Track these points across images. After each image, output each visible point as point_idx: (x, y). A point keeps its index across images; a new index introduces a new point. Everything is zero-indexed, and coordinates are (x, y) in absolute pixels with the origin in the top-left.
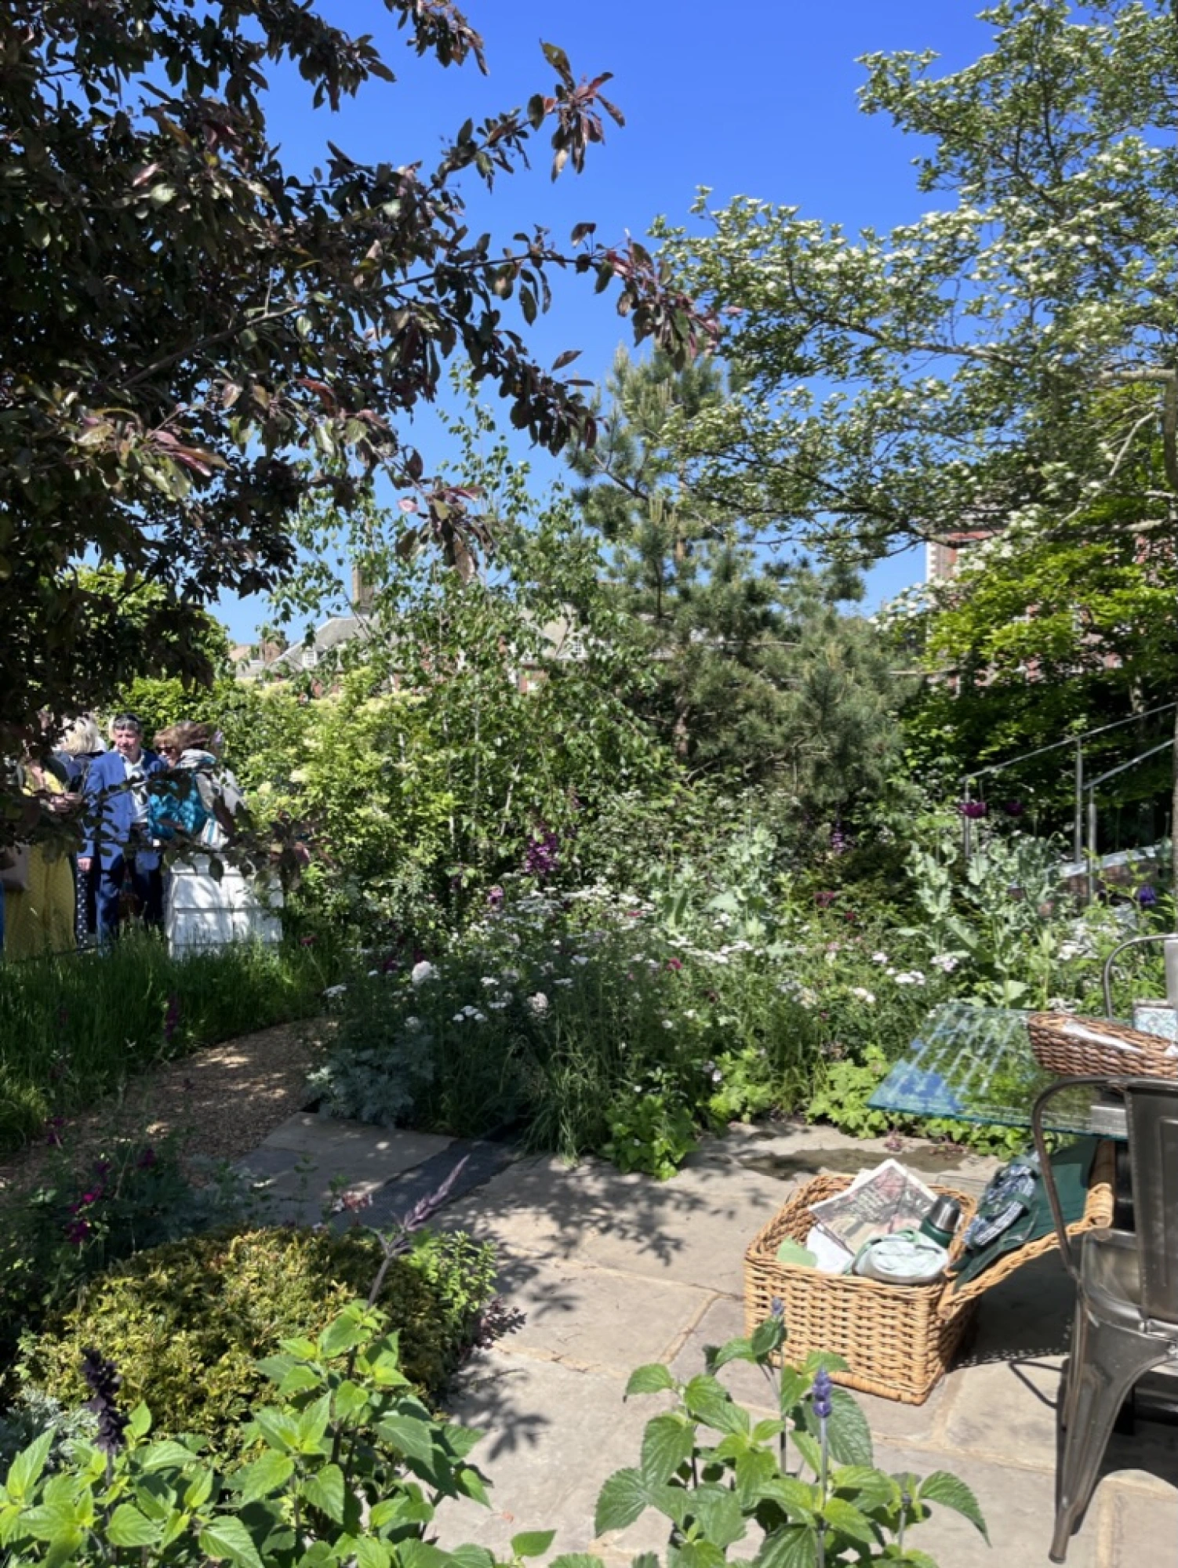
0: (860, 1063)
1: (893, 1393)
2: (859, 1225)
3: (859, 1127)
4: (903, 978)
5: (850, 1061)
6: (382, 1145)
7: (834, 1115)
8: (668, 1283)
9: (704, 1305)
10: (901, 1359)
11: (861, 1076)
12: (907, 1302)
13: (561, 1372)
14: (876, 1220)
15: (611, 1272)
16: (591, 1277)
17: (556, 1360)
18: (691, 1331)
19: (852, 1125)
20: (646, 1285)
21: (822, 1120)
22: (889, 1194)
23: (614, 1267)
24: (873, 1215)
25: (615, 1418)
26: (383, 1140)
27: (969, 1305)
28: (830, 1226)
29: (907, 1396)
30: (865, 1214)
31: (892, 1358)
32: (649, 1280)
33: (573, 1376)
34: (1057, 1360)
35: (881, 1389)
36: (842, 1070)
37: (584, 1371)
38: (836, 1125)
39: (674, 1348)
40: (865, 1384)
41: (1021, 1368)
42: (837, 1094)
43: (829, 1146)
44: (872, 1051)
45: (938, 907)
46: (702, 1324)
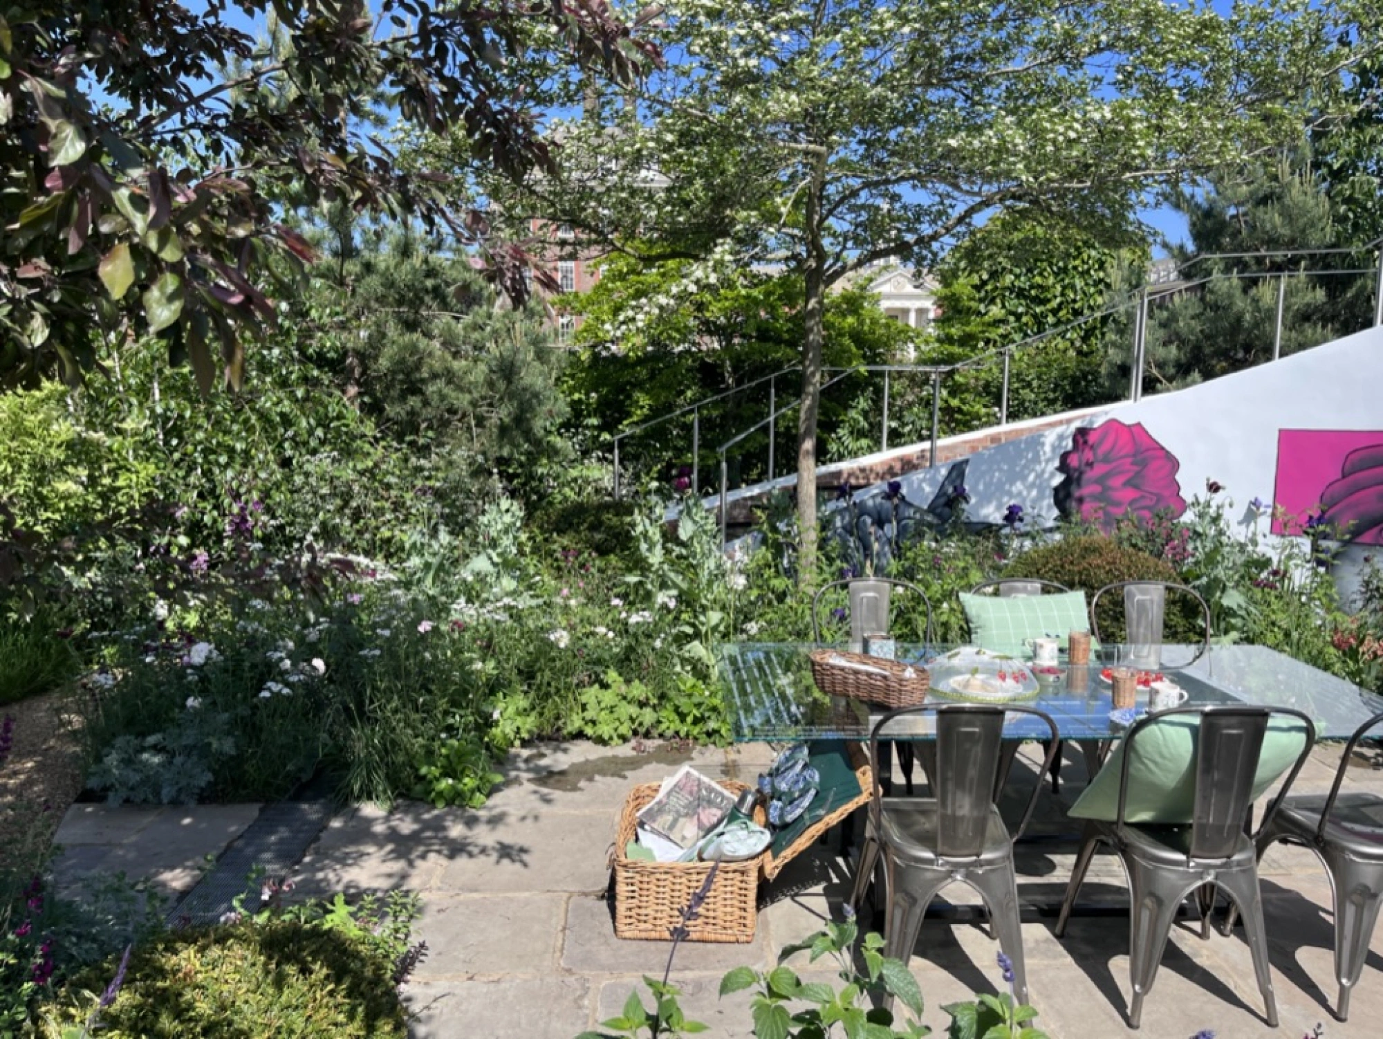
0: (605, 686)
1: (733, 939)
2: (675, 821)
3: (611, 738)
4: (634, 619)
5: (597, 686)
6: (187, 821)
7: (589, 731)
8: (527, 894)
9: (563, 905)
10: (738, 913)
11: (608, 697)
12: (743, 873)
13: (480, 987)
14: (686, 815)
15: (475, 896)
16: (461, 903)
17: (471, 978)
18: (564, 929)
19: (606, 737)
20: (511, 900)
21: (580, 735)
22: (691, 793)
23: (476, 891)
24: (683, 811)
25: (545, 1011)
26: (186, 816)
27: (786, 866)
28: (655, 826)
29: (743, 938)
30: (677, 812)
31: (732, 914)
32: (510, 895)
33: (492, 986)
34: (819, 889)
35: (724, 938)
36: (591, 694)
37: (498, 981)
38: (588, 738)
39: (559, 944)
40: (712, 937)
41: (798, 899)
42: (589, 714)
43: (592, 757)
44: (612, 676)
45: (656, 558)
46: (570, 920)
